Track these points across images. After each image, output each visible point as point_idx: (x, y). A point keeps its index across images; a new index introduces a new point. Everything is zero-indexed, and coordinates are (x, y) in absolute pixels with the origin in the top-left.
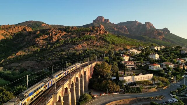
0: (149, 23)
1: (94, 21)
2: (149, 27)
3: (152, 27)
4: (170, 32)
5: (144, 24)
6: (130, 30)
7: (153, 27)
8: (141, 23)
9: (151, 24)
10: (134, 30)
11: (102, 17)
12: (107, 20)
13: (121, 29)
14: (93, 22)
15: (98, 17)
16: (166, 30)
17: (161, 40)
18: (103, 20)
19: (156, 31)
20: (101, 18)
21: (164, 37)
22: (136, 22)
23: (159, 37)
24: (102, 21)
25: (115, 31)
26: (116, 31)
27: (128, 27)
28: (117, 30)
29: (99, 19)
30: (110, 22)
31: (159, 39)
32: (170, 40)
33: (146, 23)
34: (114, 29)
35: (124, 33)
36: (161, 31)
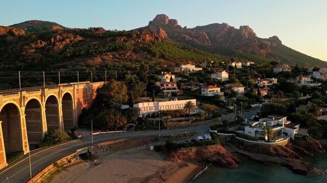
0: (246, 27)
1: (151, 23)
2: (247, 35)
3: (252, 34)
4: (283, 44)
5: (238, 29)
6: (213, 40)
7: (254, 34)
8: (233, 27)
9: (250, 29)
10: (221, 40)
11: (164, 15)
12: (173, 22)
13: (197, 38)
14: (149, 24)
15: (157, 16)
16: (275, 39)
17: (265, 56)
18: (167, 22)
19: (257, 41)
20: (162, 17)
21: (269, 51)
22: (224, 25)
23: (262, 51)
24: (164, 22)
25: (186, 41)
26: (189, 41)
27: (211, 35)
28: (191, 39)
29: (158, 19)
30: (179, 26)
31: (261, 54)
32: (279, 57)
33: (241, 27)
34: (185, 37)
35: (203, 44)
36: (266, 42)
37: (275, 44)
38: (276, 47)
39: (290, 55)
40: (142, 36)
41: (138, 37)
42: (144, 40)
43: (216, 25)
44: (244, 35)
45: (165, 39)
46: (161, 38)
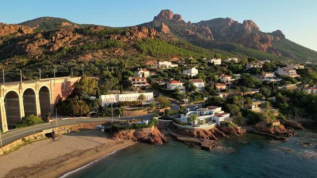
0: (249, 22)
1: (156, 18)
2: (250, 29)
3: (255, 29)
4: (286, 38)
5: (242, 23)
6: (216, 34)
7: (257, 28)
8: (236, 22)
9: (254, 23)
10: (224, 34)
11: (169, 11)
12: (177, 17)
13: (200, 32)
14: (154, 19)
15: (162, 12)
16: (278, 34)
17: (265, 50)
18: (171, 17)
19: (258, 36)
20: (167, 12)
21: (270, 45)
22: (228, 20)
23: (262, 45)
24: (168, 18)
25: (189, 36)
26: (192, 36)
27: (215, 29)
28: (194, 33)
29: (163, 15)
30: (182, 20)
31: (262, 49)
32: (281, 52)
33: (244, 21)
34: (188, 32)
35: (205, 39)
36: (269, 36)
37: (278, 38)
38: (279, 41)
39: (293, 49)
41: (131, 34)
42: (136, 37)
43: (219, 20)
44: (248, 29)
45: (167, 34)
46: (164, 33)
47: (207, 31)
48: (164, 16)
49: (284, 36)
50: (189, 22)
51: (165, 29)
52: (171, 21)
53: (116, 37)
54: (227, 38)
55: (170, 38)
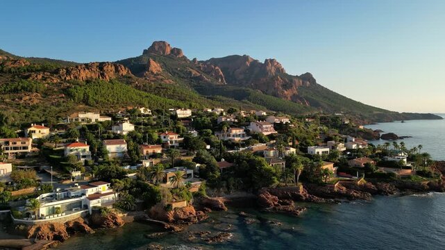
0: (272, 61)
1: (145, 52)
3: (280, 70)
4: (317, 82)
5: (263, 63)
6: (229, 77)
7: (283, 70)
8: (256, 61)
9: (278, 63)
10: (241, 77)
11: (164, 42)
12: (176, 52)
13: (208, 72)
15: (154, 44)
16: (307, 77)
18: (168, 51)
20: (162, 44)
21: (295, 92)
22: (246, 58)
23: (286, 92)
24: (164, 52)
25: (192, 78)
26: (196, 78)
27: (229, 70)
29: (156, 48)
30: (184, 56)
33: (266, 60)
34: (191, 72)
36: (297, 81)
37: (308, 83)
38: (309, 87)
39: (325, 97)
40: (74, 72)
41: (68, 72)
42: (76, 77)
43: (236, 58)
44: (270, 71)
45: (157, 74)
46: (152, 73)
47: (217, 72)
48: (157, 50)
49: (315, 80)
50: (195, 59)
51: (155, 66)
52: (168, 56)
53: (40, 77)
54: (245, 82)
55: (162, 80)
